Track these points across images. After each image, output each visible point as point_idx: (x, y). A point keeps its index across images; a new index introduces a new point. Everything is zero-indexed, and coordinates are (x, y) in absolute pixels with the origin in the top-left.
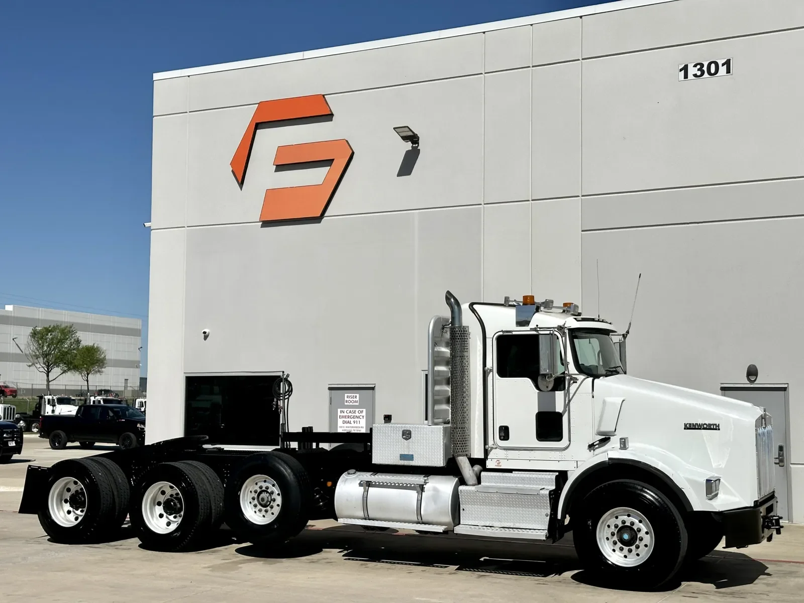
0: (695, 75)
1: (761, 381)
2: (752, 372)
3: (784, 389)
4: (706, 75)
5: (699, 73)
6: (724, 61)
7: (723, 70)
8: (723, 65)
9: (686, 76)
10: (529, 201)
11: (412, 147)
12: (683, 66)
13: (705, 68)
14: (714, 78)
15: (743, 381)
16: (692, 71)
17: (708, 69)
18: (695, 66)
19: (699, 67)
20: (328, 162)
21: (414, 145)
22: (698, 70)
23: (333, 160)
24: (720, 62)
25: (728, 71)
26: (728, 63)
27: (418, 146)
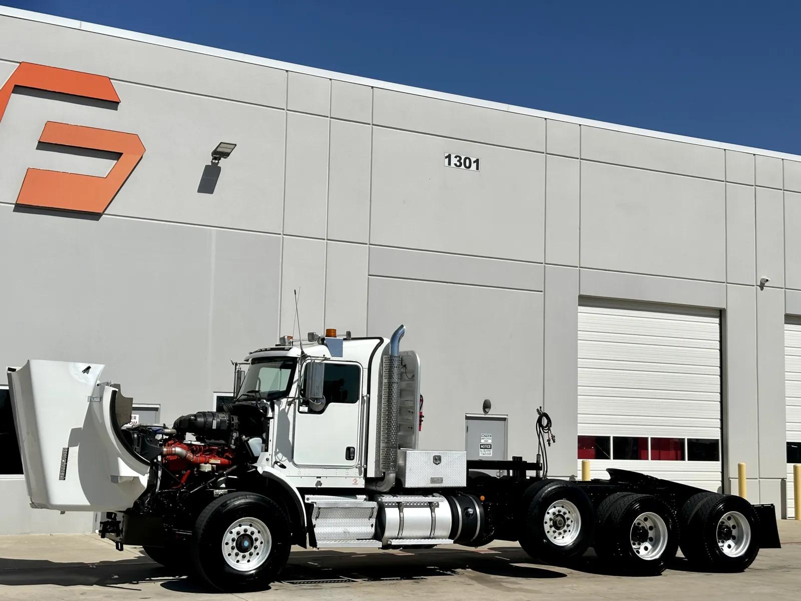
0: (456, 165)
1: (492, 413)
2: (487, 406)
3: (504, 419)
4: (463, 166)
5: (458, 164)
6: (475, 159)
7: (474, 166)
8: (474, 162)
9: (449, 164)
10: (324, 239)
11: (212, 162)
12: (448, 154)
13: (462, 161)
14: (467, 171)
15: (480, 412)
16: (454, 161)
17: (464, 163)
18: (456, 157)
19: (458, 158)
20: (117, 156)
21: (214, 161)
22: (458, 161)
23: (122, 154)
24: (473, 160)
25: (477, 168)
26: (477, 161)
27: (218, 162)
